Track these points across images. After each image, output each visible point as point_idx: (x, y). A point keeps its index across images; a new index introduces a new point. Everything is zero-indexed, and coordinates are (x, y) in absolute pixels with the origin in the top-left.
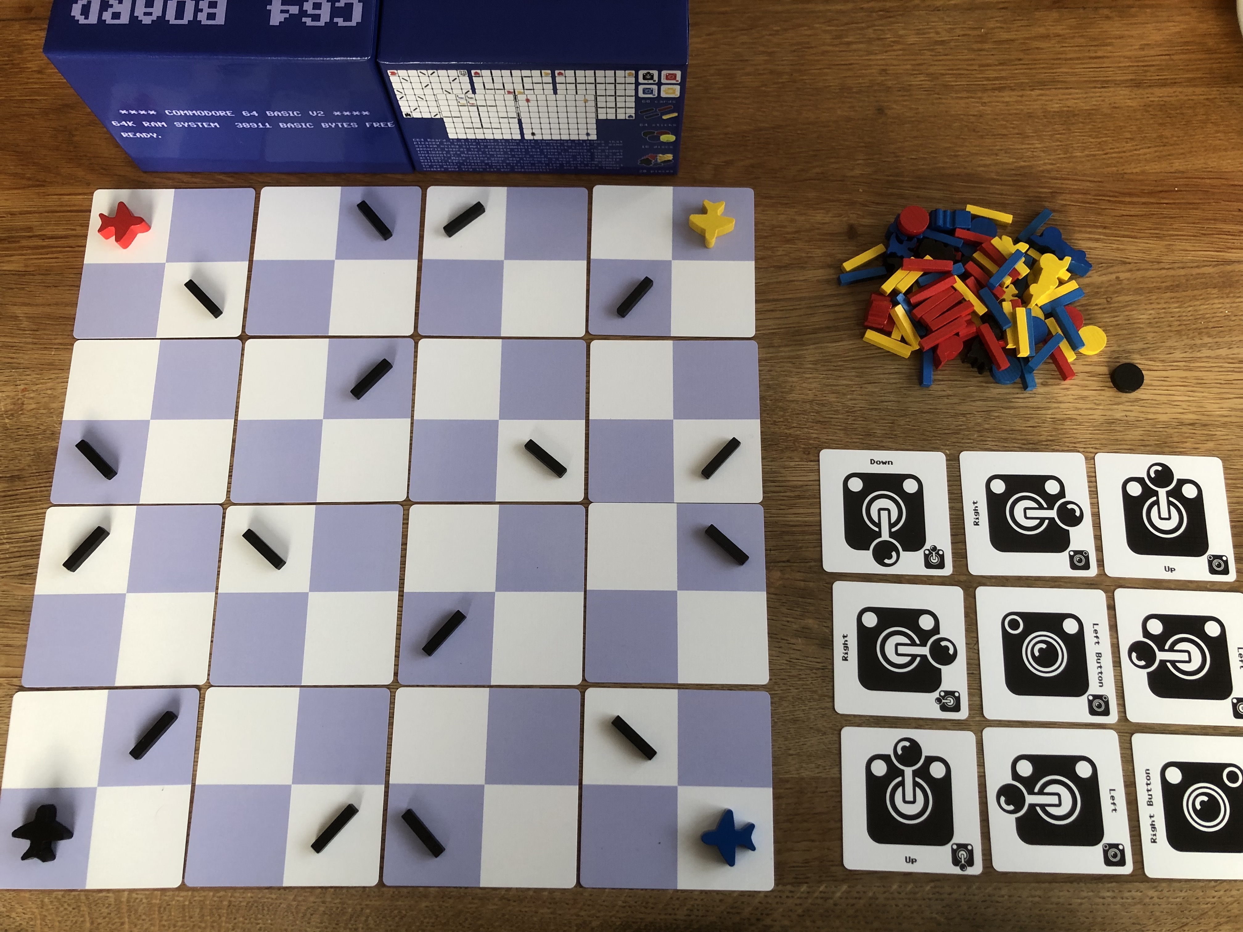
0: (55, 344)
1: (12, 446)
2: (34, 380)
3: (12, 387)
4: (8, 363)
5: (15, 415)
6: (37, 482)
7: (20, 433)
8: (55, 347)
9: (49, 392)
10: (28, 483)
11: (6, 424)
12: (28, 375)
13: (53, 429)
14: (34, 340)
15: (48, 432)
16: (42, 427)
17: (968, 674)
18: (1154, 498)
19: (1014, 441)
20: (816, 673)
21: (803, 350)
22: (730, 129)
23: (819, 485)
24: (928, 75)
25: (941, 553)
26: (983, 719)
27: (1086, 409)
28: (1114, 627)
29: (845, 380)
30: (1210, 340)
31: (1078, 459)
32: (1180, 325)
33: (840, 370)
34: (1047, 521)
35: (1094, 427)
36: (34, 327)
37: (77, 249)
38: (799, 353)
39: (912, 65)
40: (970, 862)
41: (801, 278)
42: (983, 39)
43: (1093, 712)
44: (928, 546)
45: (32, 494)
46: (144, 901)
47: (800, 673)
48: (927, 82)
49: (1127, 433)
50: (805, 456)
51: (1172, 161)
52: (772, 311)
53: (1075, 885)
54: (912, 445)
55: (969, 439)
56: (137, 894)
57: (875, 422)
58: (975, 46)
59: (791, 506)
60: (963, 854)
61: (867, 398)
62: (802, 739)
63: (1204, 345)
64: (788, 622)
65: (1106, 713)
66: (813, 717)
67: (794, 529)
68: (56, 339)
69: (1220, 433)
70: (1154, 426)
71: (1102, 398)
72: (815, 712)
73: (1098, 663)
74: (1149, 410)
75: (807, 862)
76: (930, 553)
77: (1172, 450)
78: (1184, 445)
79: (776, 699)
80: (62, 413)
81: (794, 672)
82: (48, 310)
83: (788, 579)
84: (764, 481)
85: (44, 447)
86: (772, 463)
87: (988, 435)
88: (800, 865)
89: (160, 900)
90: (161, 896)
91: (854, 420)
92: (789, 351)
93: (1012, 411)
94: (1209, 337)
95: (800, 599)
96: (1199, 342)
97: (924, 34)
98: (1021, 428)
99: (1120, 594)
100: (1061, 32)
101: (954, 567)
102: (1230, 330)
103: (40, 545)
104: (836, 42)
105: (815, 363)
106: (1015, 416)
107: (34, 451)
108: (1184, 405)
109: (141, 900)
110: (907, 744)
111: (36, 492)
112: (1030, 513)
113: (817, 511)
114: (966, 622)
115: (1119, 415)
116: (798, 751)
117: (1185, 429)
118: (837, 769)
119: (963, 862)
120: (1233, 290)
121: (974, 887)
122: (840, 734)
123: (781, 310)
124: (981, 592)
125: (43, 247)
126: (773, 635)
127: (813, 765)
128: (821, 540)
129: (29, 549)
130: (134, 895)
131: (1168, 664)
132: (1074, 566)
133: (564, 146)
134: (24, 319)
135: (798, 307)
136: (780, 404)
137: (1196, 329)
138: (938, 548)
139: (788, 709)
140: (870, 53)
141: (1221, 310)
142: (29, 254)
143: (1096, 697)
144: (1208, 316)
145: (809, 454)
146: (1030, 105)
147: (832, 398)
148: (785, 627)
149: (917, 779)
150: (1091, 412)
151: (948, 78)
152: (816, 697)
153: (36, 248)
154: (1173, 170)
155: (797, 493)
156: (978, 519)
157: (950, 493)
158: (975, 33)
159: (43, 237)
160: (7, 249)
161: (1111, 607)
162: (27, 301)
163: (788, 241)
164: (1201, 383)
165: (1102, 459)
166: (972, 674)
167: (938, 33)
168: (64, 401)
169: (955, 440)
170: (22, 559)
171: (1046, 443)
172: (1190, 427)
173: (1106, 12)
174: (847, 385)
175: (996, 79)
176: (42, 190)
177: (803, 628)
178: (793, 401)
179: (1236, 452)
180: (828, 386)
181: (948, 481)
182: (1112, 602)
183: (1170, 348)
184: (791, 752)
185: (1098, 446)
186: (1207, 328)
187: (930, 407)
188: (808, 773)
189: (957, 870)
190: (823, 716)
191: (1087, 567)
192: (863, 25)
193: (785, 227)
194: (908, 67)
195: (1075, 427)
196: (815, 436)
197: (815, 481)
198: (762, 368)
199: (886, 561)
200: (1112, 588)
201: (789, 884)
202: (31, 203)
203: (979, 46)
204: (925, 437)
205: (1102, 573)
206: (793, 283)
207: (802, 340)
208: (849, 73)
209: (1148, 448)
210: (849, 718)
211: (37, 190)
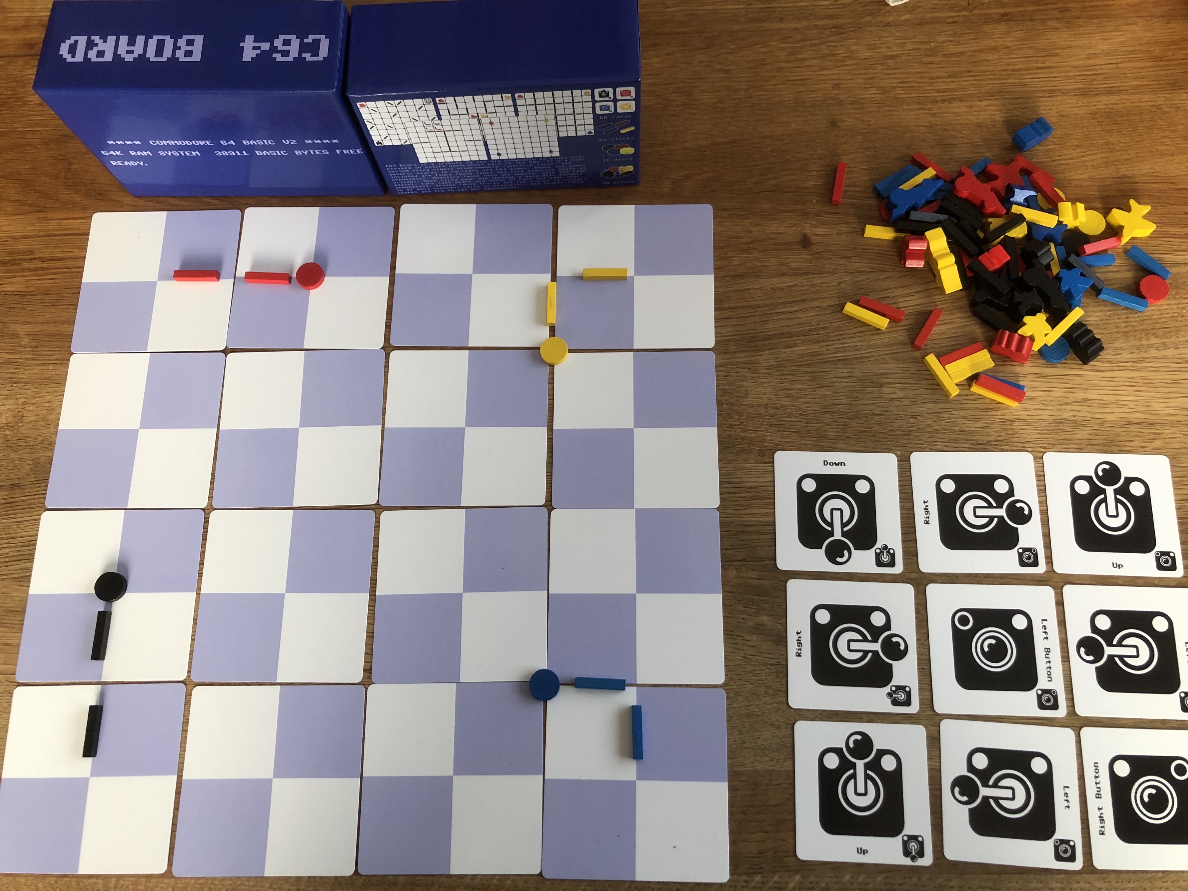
0: (53, 360)
1: (12, 456)
2: (34, 393)
3: (13, 401)
4: (10, 378)
5: (16, 427)
6: (35, 490)
7: (20, 444)
8: (53, 362)
9: (47, 405)
10: (26, 491)
11: (7, 435)
12: (28, 389)
13: (49, 440)
14: (34, 356)
15: (46, 442)
16: (40, 438)
17: (918, 669)
18: (1102, 496)
19: (964, 441)
20: (770, 669)
21: (758, 355)
22: (688, 145)
23: (774, 486)
24: (879, 88)
25: (892, 551)
26: (934, 713)
27: (1035, 409)
28: (1062, 623)
29: (799, 384)
30: (1156, 341)
31: (1027, 458)
32: (1126, 327)
33: (794, 375)
34: (996, 520)
35: (1043, 426)
36: (34, 344)
37: (74, 270)
38: (754, 358)
39: (864, 79)
40: (921, 854)
41: (757, 286)
42: (933, 52)
43: (1042, 706)
44: (879, 545)
45: (30, 502)
46: (131, 887)
47: (755, 669)
48: (879, 95)
49: (1075, 432)
50: (761, 458)
51: (1119, 167)
52: (728, 318)
53: (1025, 876)
54: (864, 447)
55: (920, 440)
56: (124, 881)
57: (828, 425)
58: (926, 59)
59: (747, 507)
60: (913, 846)
61: (820, 401)
62: (758, 733)
63: (1151, 346)
64: (743, 619)
65: (1055, 707)
66: (767, 711)
67: (749, 529)
68: (53, 355)
69: (1167, 432)
70: (1101, 425)
71: (1050, 398)
72: (770, 707)
73: (1047, 658)
74: (1096, 410)
75: (761, 852)
76: (882, 552)
77: (1118, 448)
78: (1132, 444)
79: (732, 694)
80: (58, 425)
81: (749, 668)
82: (46, 327)
83: (744, 577)
84: (721, 483)
85: (41, 456)
86: (729, 465)
87: (938, 436)
88: (754, 855)
89: (145, 886)
90: (146, 882)
91: (807, 423)
92: (745, 357)
93: (961, 413)
94: (1156, 337)
95: (755, 597)
96: (1145, 342)
97: (875, 49)
98: (970, 429)
99: (1068, 590)
100: (1009, 44)
101: (904, 564)
102: (1177, 331)
103: (35, 549)
104: (791, 58)
105: (770, 368)
106: (964, 417)
107: (33, 460)
108: (1131, 405)
109: (128, 887)
110: (859, 737)
111: (35, 499)
112: (979, 512)
113: (771, 511)
114: (916, 618)
115: (1067, 415)
116: (753, 745)
117: (1132, 428)
118: (791, 762)
119: (914, 853)
120: (1180, 291)
121: (925, 878)
122: (793, 728)
123: (736, 318)
124: (932, 589)
125: (43, 269)
126: (728, 632)
127: (766, 759)
128: (775, 539)
129: (26, 553)
130: (121, 882)
131: (1117, 659)
132: (1022, 564)
133: (529, 164)
134: (25, 336)
135: (753, 314)
136: (736, 408)
137: (1142, 330)
138: (889, 547)
139: (743, 704)
140: (823, 68)
141: (1168, 311)
142: (30, 276)
143: (1045, 691)
144: (1155, 317)
145: (764, 456)
146: (979, 115)
147: (786, 402)
148: (741, 624)
149: (869, 772)
150: (1040, 412)
151: (898, 91)
152: (770, 692)
153: (37, 269)
154: (1119, 175)
155: (752, 494)
156: (928, 517)
157: (901, 492)
158: (926, 46)
159: (43, 260)
160: (9, 271)
161: (1060, 604)
162: (29, 320)
163: (743, 251)
164: (1148, 383)
165: (1049, 458)
166: (923, 669)
167: (889, 48)
168: (60, 414)
169: (905, 441)
170: (20, 562)
171: (994, 443)
172: (1138, 426)
173: (1053, 23)
174: (801, 389)
175: (945, 91)
176: (42, 215)
177: (758, 625)
178: (748, 405)
179: (1183, 450)
180: (783, 390)
181: (899, 481)
182: (1060, 598)
183: (1117, 349)
184: (746, 746)
185: (1046, 446)
186: (1153, 329)
187: (881, 409)
188: (762, 766)
189: (908, 861)
190: (778, 710)
191: (1035, 564)
192: (817, 42)
193: (741, 237)
194: (860, 81)
195: (1024, 427)
196: (769, 438)
197: (770, 482)
198: (719, 373)
199: (839, 559)
200: (1061, 584)
201: (744, 874)
202: (33, 228)
203: (930, 59)
204: (876, 439)
205: (1050, 569)
206: (748, 291)
207: (757, 346)
208: (803, 89)
209: (1096, 447)
210: (802, 713)
211: (38, 215)
